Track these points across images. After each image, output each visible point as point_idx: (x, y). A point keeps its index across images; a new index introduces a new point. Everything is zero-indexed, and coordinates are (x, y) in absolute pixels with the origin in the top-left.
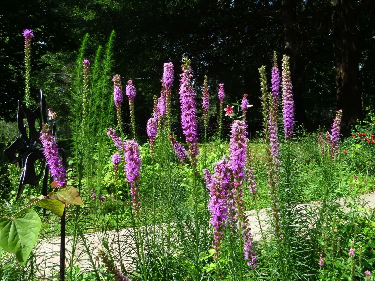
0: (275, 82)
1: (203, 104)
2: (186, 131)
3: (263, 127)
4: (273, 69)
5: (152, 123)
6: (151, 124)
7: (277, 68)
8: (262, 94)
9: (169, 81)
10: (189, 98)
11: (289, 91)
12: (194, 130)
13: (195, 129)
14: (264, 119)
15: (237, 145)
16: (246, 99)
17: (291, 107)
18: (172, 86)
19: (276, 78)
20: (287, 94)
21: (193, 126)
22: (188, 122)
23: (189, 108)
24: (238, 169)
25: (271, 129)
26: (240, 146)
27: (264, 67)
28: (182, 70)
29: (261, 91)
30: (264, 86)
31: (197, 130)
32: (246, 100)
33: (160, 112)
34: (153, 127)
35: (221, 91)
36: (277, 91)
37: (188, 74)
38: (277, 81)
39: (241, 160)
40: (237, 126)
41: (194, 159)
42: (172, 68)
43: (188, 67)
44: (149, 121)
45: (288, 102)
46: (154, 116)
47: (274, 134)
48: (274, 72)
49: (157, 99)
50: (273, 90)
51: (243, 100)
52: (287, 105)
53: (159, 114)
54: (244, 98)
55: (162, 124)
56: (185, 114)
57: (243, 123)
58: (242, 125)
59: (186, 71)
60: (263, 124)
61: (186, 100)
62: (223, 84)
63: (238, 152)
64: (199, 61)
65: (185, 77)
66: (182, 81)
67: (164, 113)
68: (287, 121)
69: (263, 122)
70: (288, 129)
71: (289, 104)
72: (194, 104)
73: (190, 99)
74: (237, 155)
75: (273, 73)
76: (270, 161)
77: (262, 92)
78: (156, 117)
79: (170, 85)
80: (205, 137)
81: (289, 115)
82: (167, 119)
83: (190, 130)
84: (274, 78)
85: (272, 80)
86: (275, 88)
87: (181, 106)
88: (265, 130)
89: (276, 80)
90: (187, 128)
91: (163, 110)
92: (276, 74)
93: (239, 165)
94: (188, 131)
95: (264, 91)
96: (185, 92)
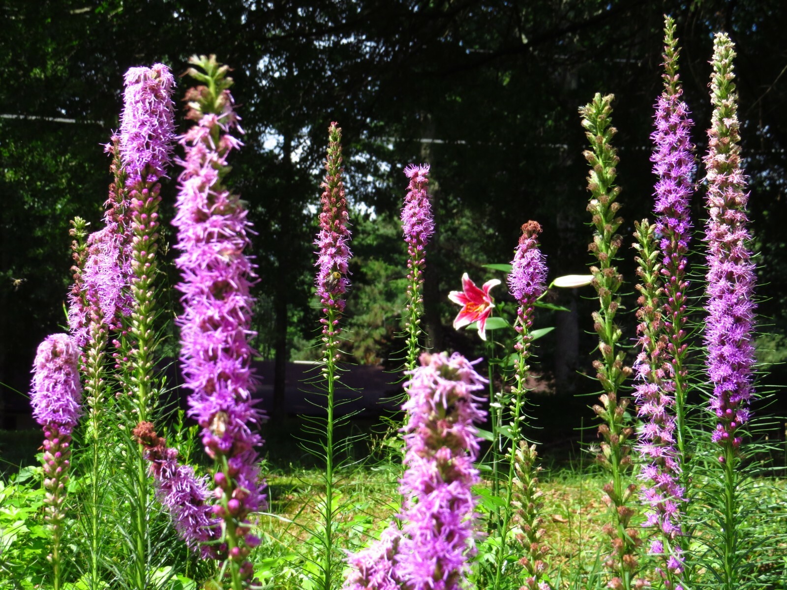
0: (671, 166)
1: (318, 269)
2: (203, 399)
3: (598, 386)
4: (663, 103)
5: (59, 361)
6: (51, 365)
7: (681, 99)
8: (594, 228)
9: (147, 155)
10: (217, 247)
11: (730, 213)
12: (238, 399)
13: (244, 393)
14: (602, 346)
15: (433, 468)
16: (531, 246)
17: (741, 290)
18: (161, 180)
19: (673, 148)
20: (724, 227)
21: (237, 379)
22: (214, 359)
23: (220, 291)
24: (436, 579)
25: (645, 399)
26: (449, 474)
27: (602, 101)
28: (191, 114)
29: (589, 216)
30: (602, 192)
31: (253, 395)
32: (536, 253)
33: (96, 303)
34: (62, 377)
35: (415, 202)
36: (680, 210)
37: (218, 133)
38: (680, 163)
39: (450, 536)
40: (436, 383)
41: (239, 532)
42: (163, 93)
43: (219, 101)
44: (44, 348)
45: (727, 266)
46: (73, 323)
47: (661, 422)
48: (666, 118)
49: (85, 238)
50: (660, 207)
51: (518, 254)
52: (723, 283)
53: (93, 315)
54: (525, 242)
55: (109, 364)
56: (198, 320)
57: (461, 365)
58: (458, 378)
59: (207, 119)
60: (594, 371)
61: (204, 253)
62: (424, 170)
63: (438, 499)
64: (330, 32)
65: (201, 145)
66: (190, 166)
67: (118, 309)
68: (722, 358)
69: (596, 363)
70: (725, 396)
71: (730, 276)
72: (243, 275)
73: (224, 252)
74: (433, 516)
75: (662, 125)
76: (629, 552)
77: (595, 220)
78: (83, 331)
79: (156, 173)
80: (329, 435)
81: (732, 330)
82: (133, 341)
83: (222, 396)
84: (664, 150)
85: (656, 157)
86: (672, 198)
87: (183, 280)
88: (605, 399)
89: (673, 159)
90: (209, 389)
91: (113, 293)
92: (673, 129)
93: (441, 562)
94: (213, 399)
95: (605, 215)
96: (200, 217)
